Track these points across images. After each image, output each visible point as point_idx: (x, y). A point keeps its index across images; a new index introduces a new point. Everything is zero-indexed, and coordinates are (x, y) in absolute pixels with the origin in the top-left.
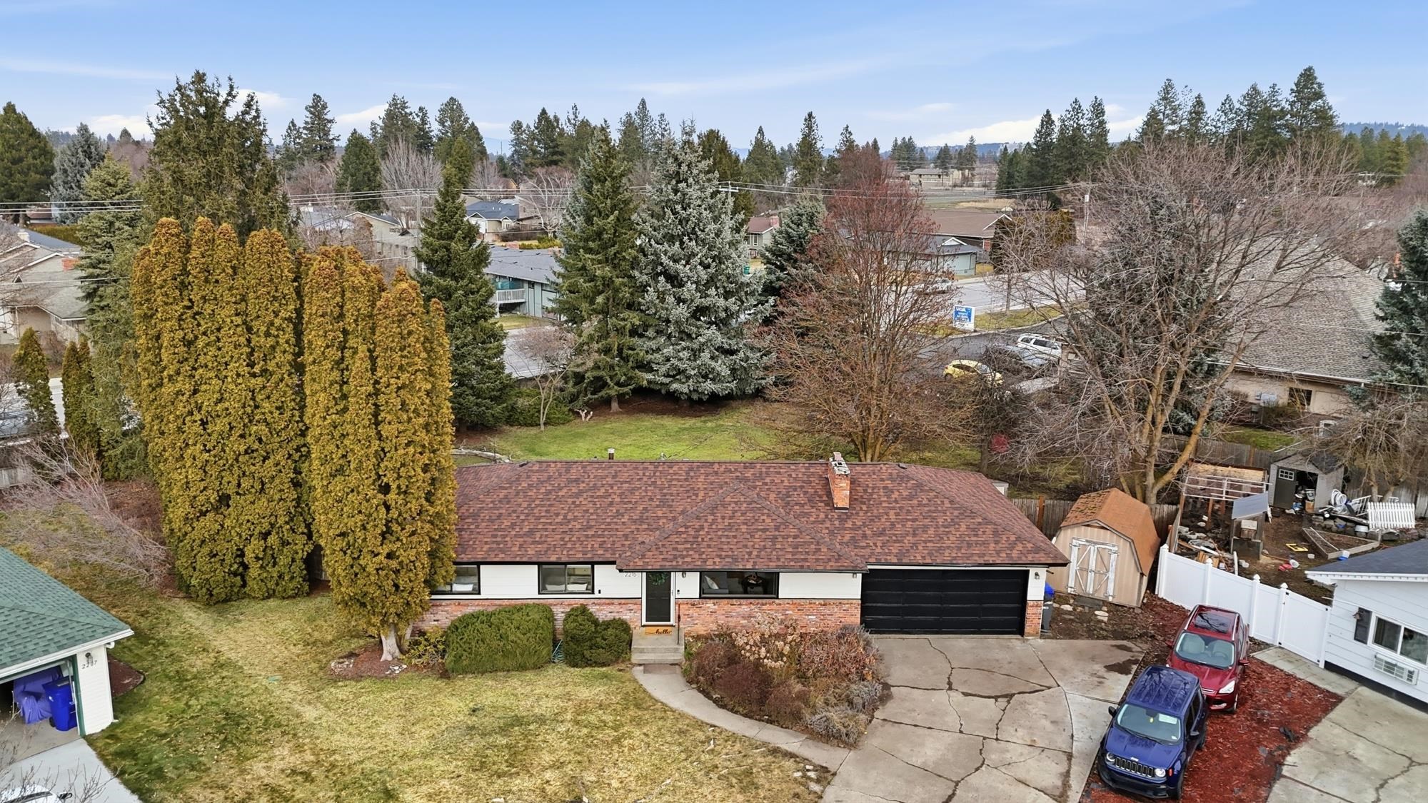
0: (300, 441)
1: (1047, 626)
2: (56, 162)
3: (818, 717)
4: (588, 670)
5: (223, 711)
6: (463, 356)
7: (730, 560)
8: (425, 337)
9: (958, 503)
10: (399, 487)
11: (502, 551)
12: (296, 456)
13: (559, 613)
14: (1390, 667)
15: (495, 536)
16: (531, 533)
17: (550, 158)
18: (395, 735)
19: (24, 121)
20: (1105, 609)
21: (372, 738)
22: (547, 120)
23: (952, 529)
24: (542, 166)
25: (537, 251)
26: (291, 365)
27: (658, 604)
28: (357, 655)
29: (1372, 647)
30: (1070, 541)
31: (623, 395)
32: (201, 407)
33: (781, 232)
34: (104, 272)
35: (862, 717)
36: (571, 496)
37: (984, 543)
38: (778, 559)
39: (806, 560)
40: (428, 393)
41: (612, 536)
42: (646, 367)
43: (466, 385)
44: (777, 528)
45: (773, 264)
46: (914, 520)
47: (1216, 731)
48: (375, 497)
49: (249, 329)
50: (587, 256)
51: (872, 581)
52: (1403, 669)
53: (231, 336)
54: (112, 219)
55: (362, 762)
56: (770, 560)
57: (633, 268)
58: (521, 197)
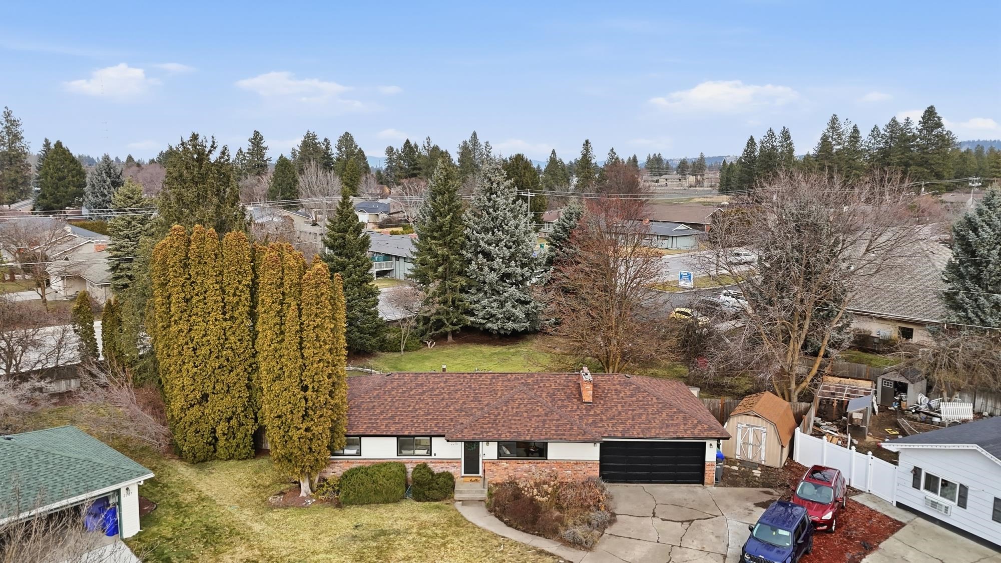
0: (252, 360)
1: (719, 478)
2: (87, 180)
3: (568, 531)
4: (427, 503)
5: (205, 525)
6: (352, 306)
7: (516, 434)
8: (331, 297)
9: (662, 399)
10: (313, 388)
11: (375, 428)
12: (250, 370)
13: (410, 468)
14: (934, 504)
15: (371, 419)
16: (393, 417)
17: (412, 172)
18: (308, 540)
19: (67, 153)
20: (759, 469)
21: (294, 541)
22: (410, 147)
23: (657, 416)
24: (406, 178)
25: (402, 236)
26: (248, 314)
27: (472, 463)
28: (285, 494)
29: (924, 492)
30: (737, 425)
31: (455, 331)
32: (193, 340)
33: (559, 225)
34: (124, 253)
35: (596, 532)
36: (417, 395)
37: (677, 425)
38: (546, 434)
39: (564, 435)
40: (332, 330)
41: (443, 419)
42: (470, 313)
43: (354, 325)
44: (546, 415)
45: (554, 245)
46: (633, 410)
47: (820, 544)
48: (299, 393)
49: (224, 292)
50: (433, 241)
51: (606, 448)
52: (942, 505)
53: (213, 297)
54: (130, 220)
55: (289, 556)
56: (541, 435)
57: (462, 249)
58: (392, 200)
